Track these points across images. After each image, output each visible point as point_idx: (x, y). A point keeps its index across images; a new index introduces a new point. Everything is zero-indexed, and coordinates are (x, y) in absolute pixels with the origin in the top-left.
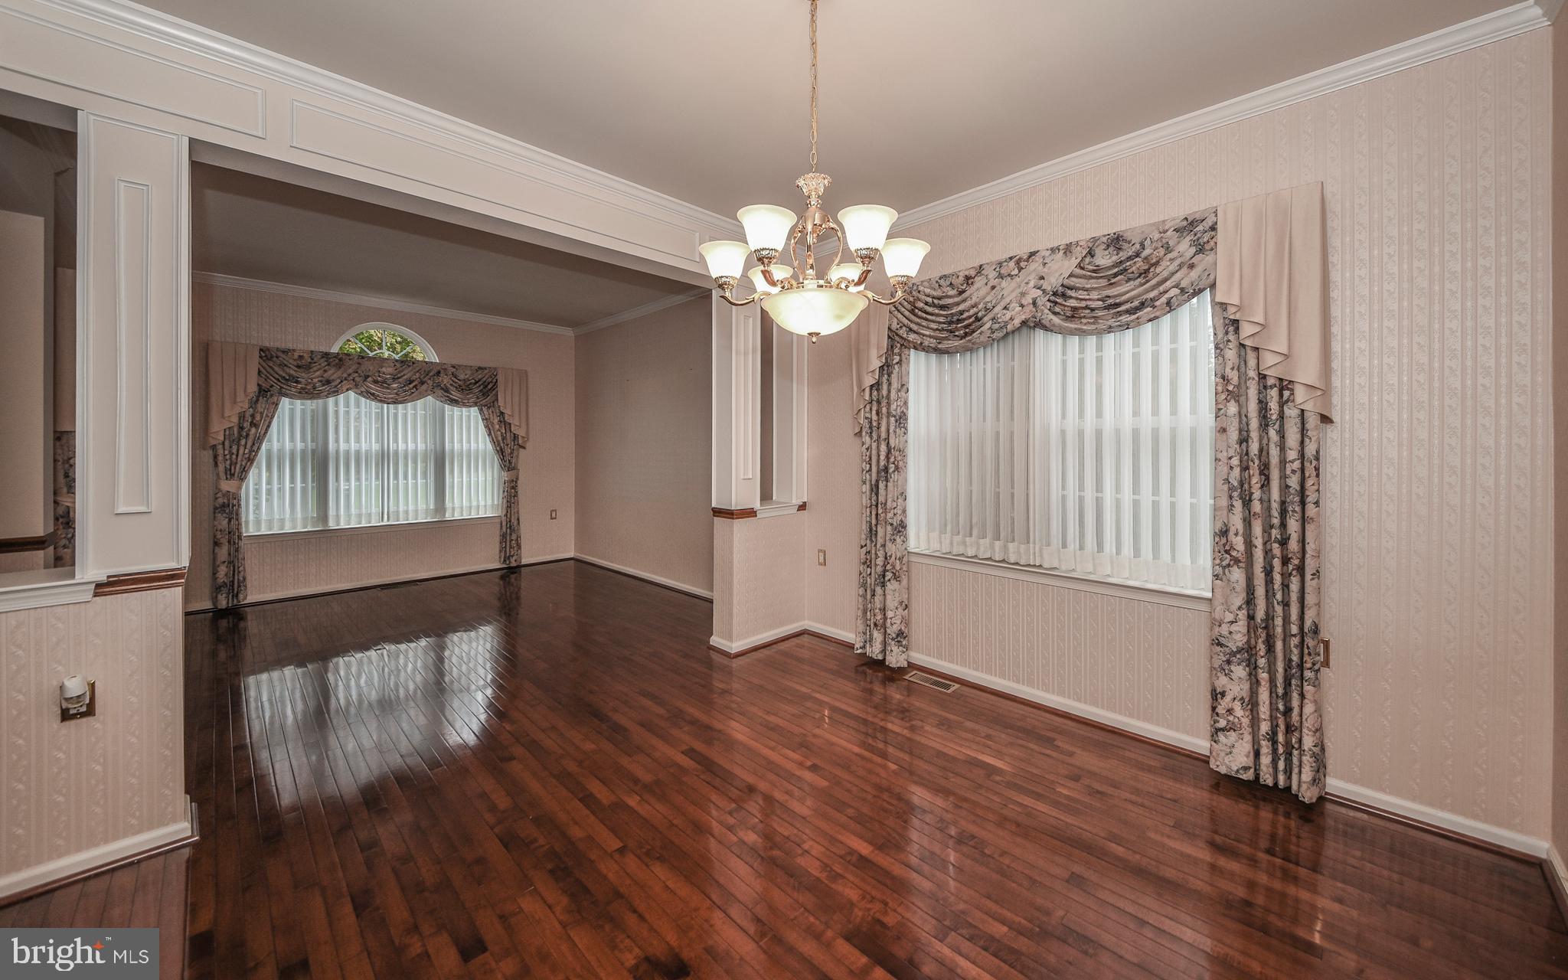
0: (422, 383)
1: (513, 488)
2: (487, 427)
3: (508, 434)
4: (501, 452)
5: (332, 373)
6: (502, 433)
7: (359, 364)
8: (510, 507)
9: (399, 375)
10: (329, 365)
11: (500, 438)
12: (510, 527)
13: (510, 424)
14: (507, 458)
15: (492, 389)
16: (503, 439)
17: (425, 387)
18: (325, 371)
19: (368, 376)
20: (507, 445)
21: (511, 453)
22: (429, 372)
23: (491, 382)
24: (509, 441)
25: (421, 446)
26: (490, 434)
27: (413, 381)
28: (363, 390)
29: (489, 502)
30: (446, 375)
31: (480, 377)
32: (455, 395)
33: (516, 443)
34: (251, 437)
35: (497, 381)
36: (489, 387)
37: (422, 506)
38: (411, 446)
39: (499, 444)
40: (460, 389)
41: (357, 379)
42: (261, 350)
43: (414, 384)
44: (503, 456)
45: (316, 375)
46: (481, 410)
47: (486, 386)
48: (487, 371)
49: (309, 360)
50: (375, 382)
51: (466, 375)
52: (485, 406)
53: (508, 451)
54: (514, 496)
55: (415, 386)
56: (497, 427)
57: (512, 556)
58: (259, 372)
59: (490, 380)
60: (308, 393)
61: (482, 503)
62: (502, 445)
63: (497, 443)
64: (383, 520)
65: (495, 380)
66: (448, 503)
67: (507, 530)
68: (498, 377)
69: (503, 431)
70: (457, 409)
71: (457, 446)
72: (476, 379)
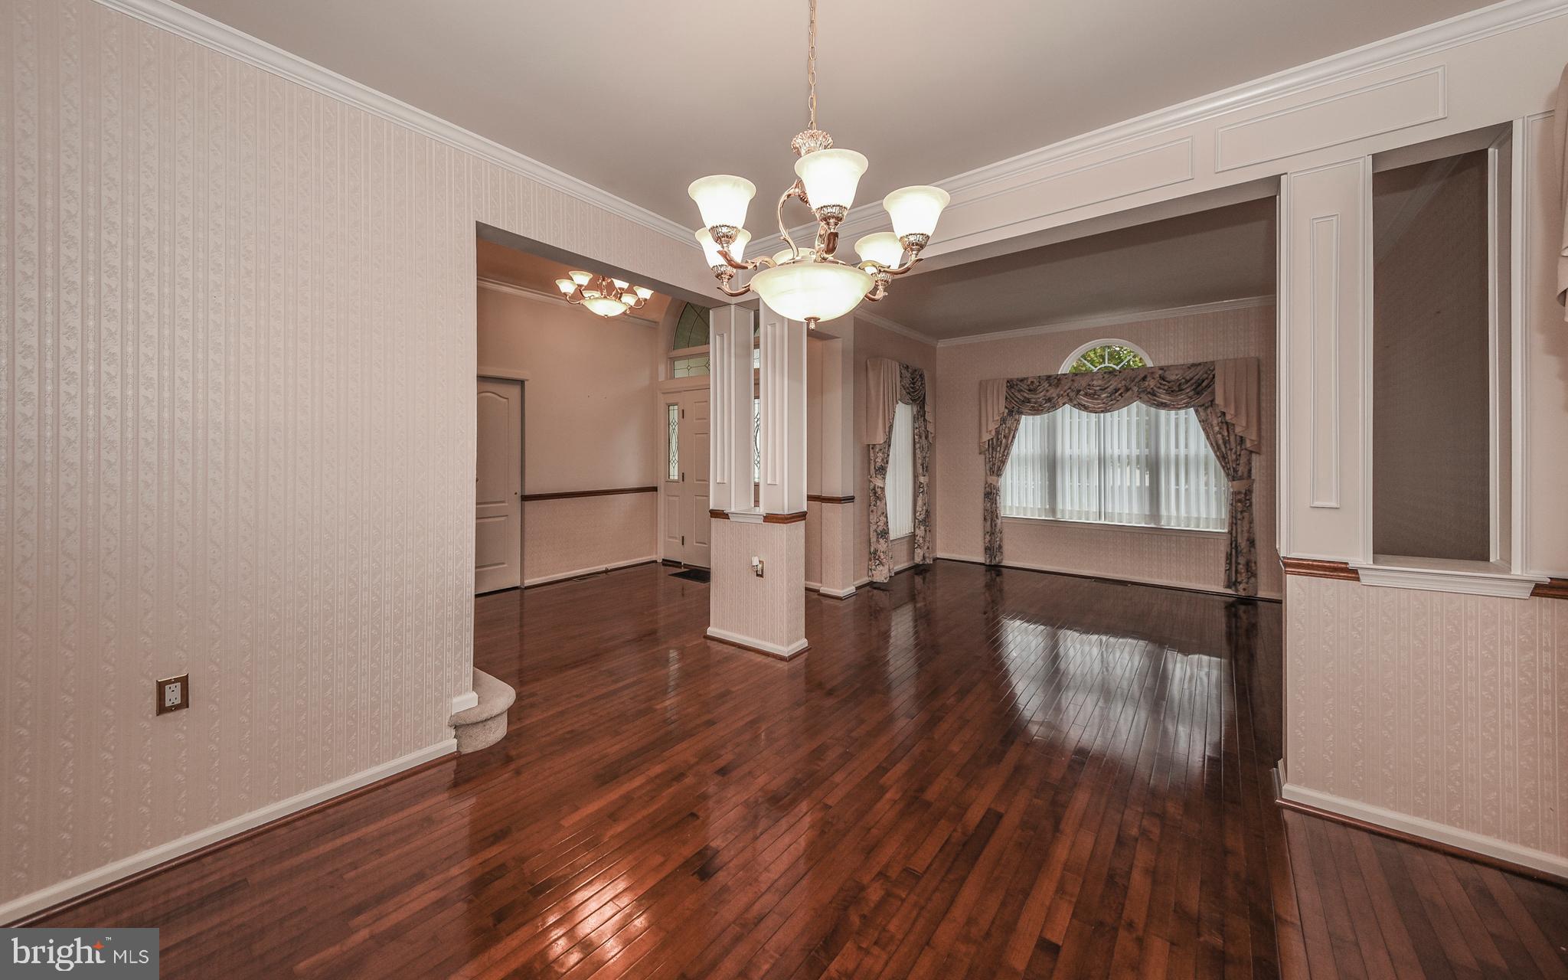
0: (1127, 390)
1: (1240, 501)
2: (1204, 430)
3: (1232, 438)
4: (1222, 458)
5: (1053, 392)
6: (1223, 436)
7: (1073, 380)
8: (1236, 524)
9: (1106, 386)
10: (1050, 386)
11: (1221, 442)
12: (1236, 546)
13: (1234, 425)
14: (1232, 465)
15: (1208, 386)
16: (1225, 443)
17: (1130, 393)
18: (1047, 391)
19: (1080, 391)
20: (1231, 450)
21: (1237, 460)
22: (1134, 378)
23: (1207, 378)
24: (1233, 445)
26: (1208, 438)
27: (1119, 389)
28: (1075, 403)
29: (1213, 515)
30: (1154, 378)
31: (1191, 375)
32: (1165, 398)
33: (1243, 447)
34: (1003, 445)
35: (1214, 377)
36: (1204, 384)
39: (1219, 449)
40: (1170, 392)
41: (1071, 394)
42: (1008, 381)
43: (1120, 392)
44: (1226, 463)
45: (1040, 396)
46: (1196, 411)
47: (1200, 385)
48: (1202, 366)
49: (1038, 384)
50: (1086, 395)
51: (1177, 375)
52: (1201, 406)
53: (1232, 457)
54: (1242, 512)
55: (1121, 395)
56: (1217, 429)
57: (1240, 583)
58: (1006, 398)
59: (1205, 376)
60: (1037, 410)
61: (1194, 514)
62: (1223, 450)
63: (1216, 448)
64: (1100, 519)
65: (1211, 376)
66: (1163, 512)
67: (1234, 551)
68: (1217, 372)
69: (1226, 434)
70: (1173, 412)
71: (1173, 451)
72: (1188, 378)
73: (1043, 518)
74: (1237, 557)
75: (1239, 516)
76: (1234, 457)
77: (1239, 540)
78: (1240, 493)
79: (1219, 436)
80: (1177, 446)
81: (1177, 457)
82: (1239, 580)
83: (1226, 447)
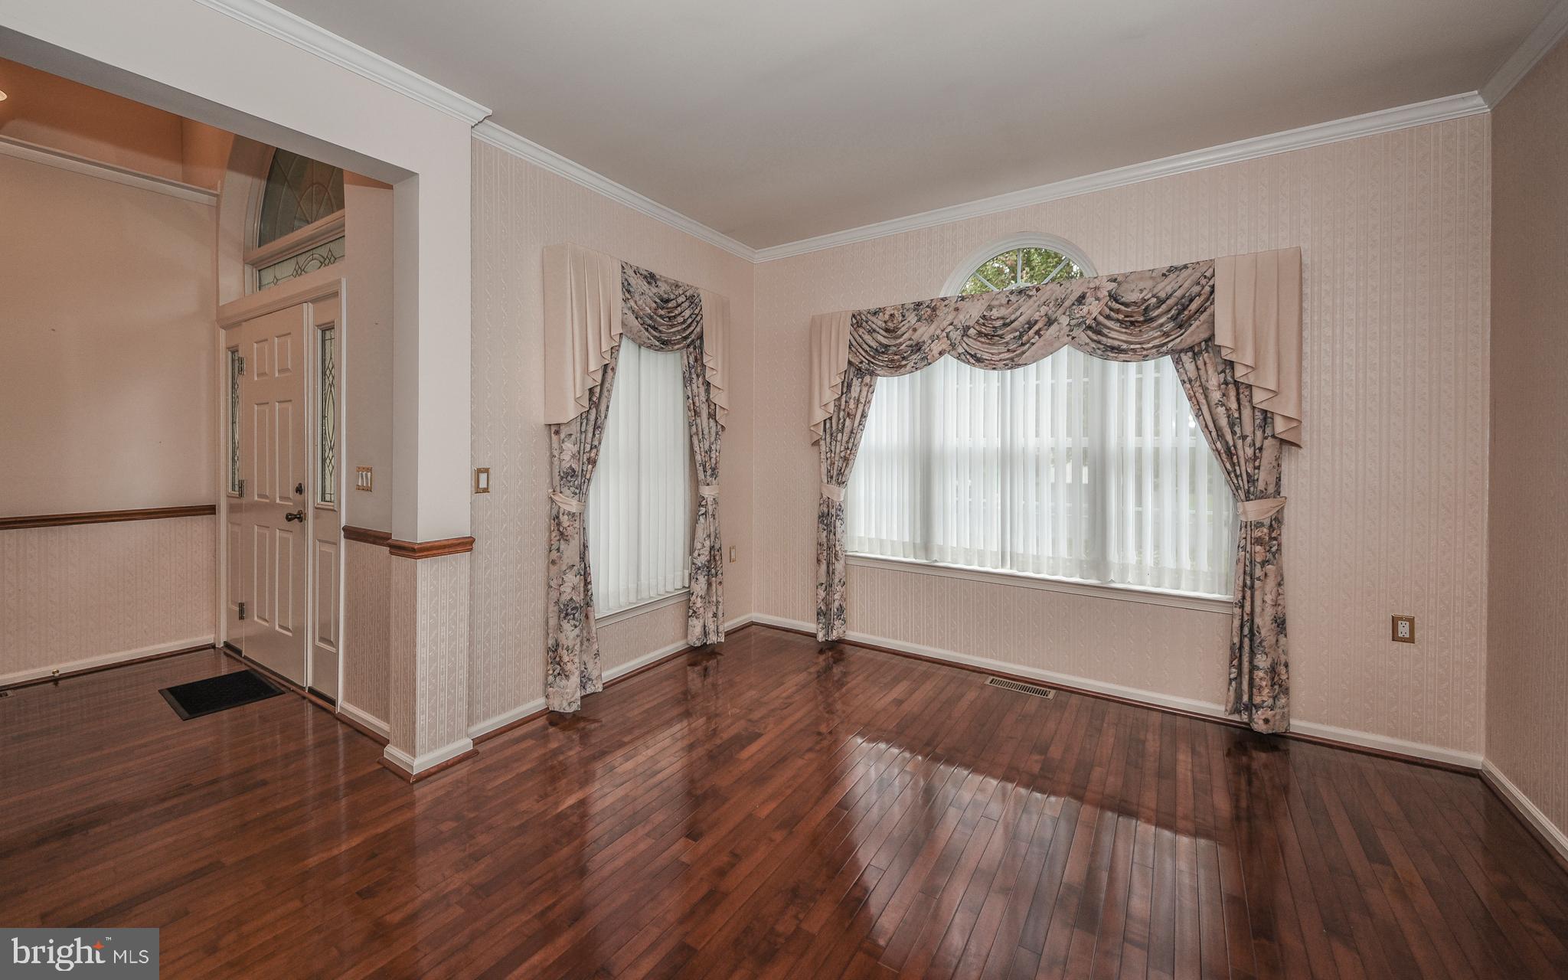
0: (1050, 322)
1: (1259, 541)
3: (1247, 413)
4: (1226, 454)
5: (925, 333)
6: (1228, 410)
7: (957, 309)
8: (1252, 587)
9: (1013, 317)
10: (919, 320)
11: (1223, 422)
12: (1250, 630)
13: (1249, 387)
14: (1244, 468)
15: (1200, 311)
16: (1232, 425)
17: (1054, 327)
18: (915, 330)
19: (969, 328)
20: (1244, 438)
21: (1255, 458)
23: (1199, 295)
24: (1248, 429)
26: (1198, 414)
27: (1036, 322)
28: (961, 350)
29: (1205, 566)
30: (1098, 299)
31: (1169, 290)
32: (1116, 335)
33: (1268, 431)
34: (847, 430)
35: (1212, 292)
36: (1194, 306)
39: (1221, 435)
40: (1129, 325)
41: (953, 335)
42: (854, 316)
43: (1036, 328)
44: (1233, 465)
45: (904, 341)
46: (1178, 362)
47: (1185, 308)
48: (1189, 271)
49: (900, 319)
50: (978, 336)
51: (1141, 291)
52: (1185, 351)
53: (1245, 451)
54: (1263, 563)
55: (1038, 333)
56: (1216, 396)
57: (1258, 707)
58: (851, 345)
59: (1197, 289)
60: (896, 367)
61: (1169, 562)
62: (1229, 437)
63: (1215, 433)
64: (1003, 565)
65: (1207, 289)
66: (1113, 556)
67: (1246, 641)
68: (1218, 281)
69: (1234, 406)
70: (1132, 366)
71: (1132, 441)
72: (1163, 295)
73: (911, 560)
74: (1252, 654)
75: (1258, 572)
76: (1250, 452)
77: (1258, 621)
78: (1259, 525)
79: (1221, 410)
80: (1139, 432)
81: (1139, 452)
82: (1257, 700)
83: (1234, 433)
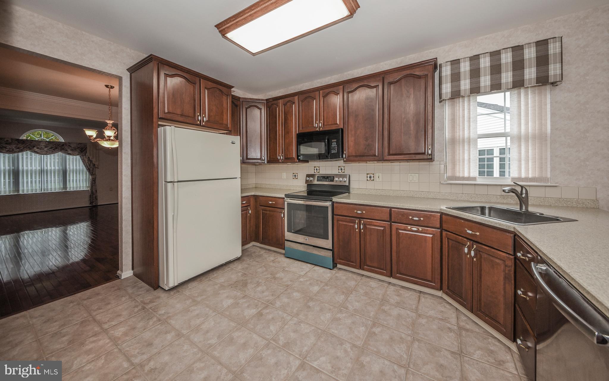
0: (57, 148)
1: (94, 181)
2: (83, 162)
3: (91, 164)
4: (89, 170)
5: (20, 146)
6: (89, 164)
7: (31, 142)
8: (92, 187)
11: (88, 165)
12: (93, 193)
13: (92, 161)
14: (91, 171)
15: (85, 150)
16: (89, 166)
19: (35, 146)
21: (93, 170)
22: (59, 145)
25: (57, 168)
26: (84, 164)
27: (53, 148)
28: (33, 150)
29: (85, 185)
30: (66, 146)
31: (80, 146)
32: (70, 152)
33: (95, 167)
36: (84, 149)
37: (57, 186)
38: (53, 168)
39: (88, 167)
40: (72, 150)
41: (30, 147)
46: (80, 156)
47: (82, 149)
48: (82, 144)
50: (37, 148)
51: (74, 145)
52: (82, 155)
56: (87, 162)
57: (94, 202)
59: (84, 147)
61: (81, 185)
63: (86, 166)
64: (42, 191)
65: (86, 147)
66: (68, 186)
67: (92, 194)
68: (88, 146)
69: (90, 163)
70: (71, 156)
71: (71, 168)
72: (78, 147)
74: (93, 196)
75: (93, 185)
76: (92, 169)
77: (93, 191)
78: (93, 179)
79: (88, 164)
80: (73, 167)
81: (73, 170)
82: (93, 201)
83: (90, 167)
